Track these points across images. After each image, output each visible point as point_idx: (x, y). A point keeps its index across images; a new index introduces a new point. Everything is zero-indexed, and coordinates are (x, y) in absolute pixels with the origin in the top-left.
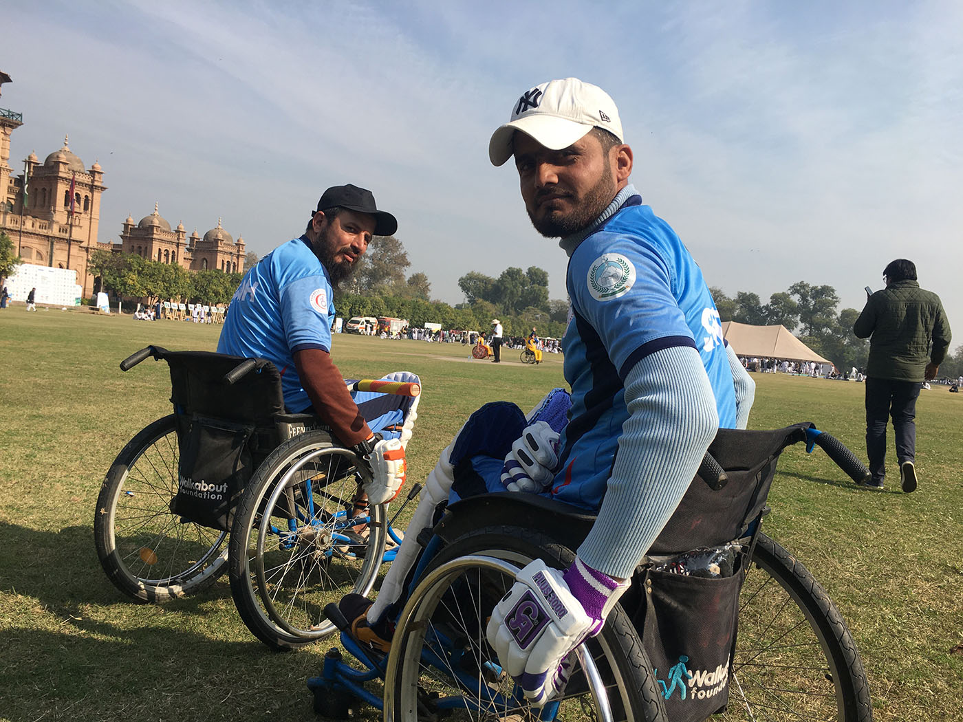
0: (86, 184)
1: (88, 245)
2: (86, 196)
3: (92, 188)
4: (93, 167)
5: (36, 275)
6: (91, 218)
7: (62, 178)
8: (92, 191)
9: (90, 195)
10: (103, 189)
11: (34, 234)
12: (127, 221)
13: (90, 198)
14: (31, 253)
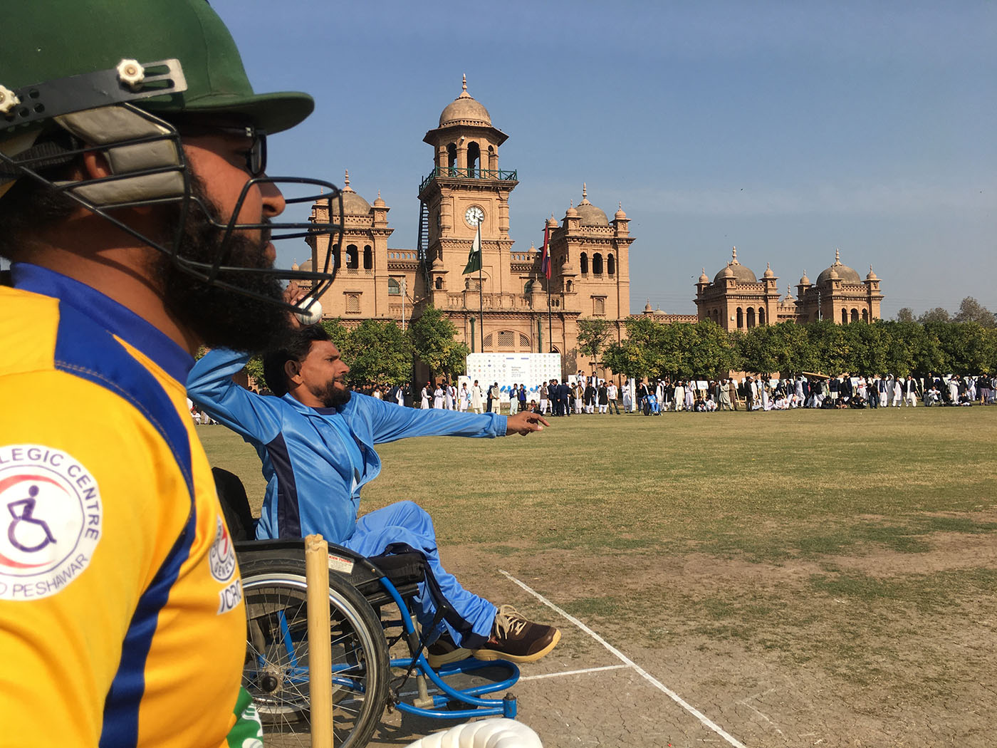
0: (606, 240)
1: (619, 318)
2: (610, 256)
3: (615, 243)
4: (616, 216)
5: (504, 366)
6: (618, 282)
7: (572, 238)
8: (616, 248)
9: (613, 252)
10: (630, 241)
11: (512, 313)
12: (700, 279)
13: (615, 257)
14: (513, 338)
